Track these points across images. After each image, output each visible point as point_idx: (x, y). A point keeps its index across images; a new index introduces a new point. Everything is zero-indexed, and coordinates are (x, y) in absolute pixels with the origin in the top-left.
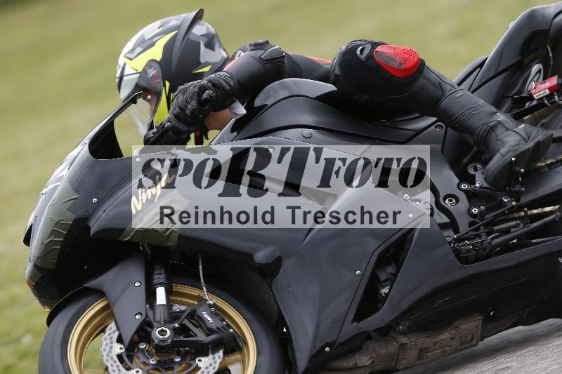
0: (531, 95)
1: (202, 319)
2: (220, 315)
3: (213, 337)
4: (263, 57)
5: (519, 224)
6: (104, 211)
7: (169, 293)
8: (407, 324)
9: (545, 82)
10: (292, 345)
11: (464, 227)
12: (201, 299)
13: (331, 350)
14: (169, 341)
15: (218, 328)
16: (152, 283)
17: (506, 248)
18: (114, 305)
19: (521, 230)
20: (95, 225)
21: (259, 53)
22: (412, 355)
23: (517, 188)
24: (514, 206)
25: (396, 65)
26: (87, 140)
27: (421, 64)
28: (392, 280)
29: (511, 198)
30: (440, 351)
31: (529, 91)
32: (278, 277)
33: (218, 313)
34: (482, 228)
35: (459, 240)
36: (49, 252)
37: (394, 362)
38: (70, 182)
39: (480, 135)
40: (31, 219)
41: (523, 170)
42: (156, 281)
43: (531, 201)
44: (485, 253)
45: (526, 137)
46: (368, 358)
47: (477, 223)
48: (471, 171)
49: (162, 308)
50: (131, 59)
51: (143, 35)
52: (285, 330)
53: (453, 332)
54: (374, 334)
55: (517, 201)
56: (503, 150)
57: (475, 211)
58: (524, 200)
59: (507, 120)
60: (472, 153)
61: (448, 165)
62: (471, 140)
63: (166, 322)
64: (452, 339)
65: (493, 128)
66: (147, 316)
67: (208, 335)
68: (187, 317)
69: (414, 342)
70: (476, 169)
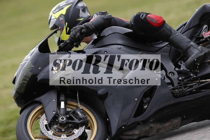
0: (203, 36)
1: (77, 114)
2: (84, 113)
3: (81, 121)
4: (104, 18)
5: (196, 84)
6: (43, 72)
7: (66, 104)
8: (153, 119)
9: (208, 32)
10: (110, 125)
11: (176, 84)
12: (77, 107)
13: (124, 128)
14: (65, 122)
15: (83, 118)
16: (60, 100)
17: (191, 93)
18: (45, 107)
19: (197, 86)
20: (39, 77)
21: (103, 16)
22: (154, 131)
23: (196, 71)
24: (195, 77)
25: (155, 22)
26: (38, 46)
27: (164, 22)
28: (148, 103)
29: (194, 74)
30: (165, 130)
31: (202, 35)
32: (106, 100)
33: (83, 112)
34: (183, 85)
35: (174, 89)
36: (22, 86)
37: (148, 133)
38: (31, 61)
39: (184, 49)
40: (16, 74)
41: (199, 64)
42: (61, 99)
43: (201, 76)
44: (183, 94)
45: (201, 51)
46: (138, 131)
47: (180, 83)
48: (180, 64)
49: (63, 110)
50: (54, 13)
51: (59, 5)
52: (108, 120)
53: (170, 123)
54: (141, 123)
55: (196, 75)
56: (193, 56)
57: (180, 78)
58: (199, 75)
59: (194, 44)
60: (180, 57)
61: (171, 61)
62: (181, 51)
63: (64, 115)
64: (170, 126)
65: (189, 47)
66: (57, 112)
67: (79, 120)
68: (72, 113)
69: (156, 126)
70: (181, 63)
